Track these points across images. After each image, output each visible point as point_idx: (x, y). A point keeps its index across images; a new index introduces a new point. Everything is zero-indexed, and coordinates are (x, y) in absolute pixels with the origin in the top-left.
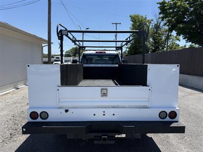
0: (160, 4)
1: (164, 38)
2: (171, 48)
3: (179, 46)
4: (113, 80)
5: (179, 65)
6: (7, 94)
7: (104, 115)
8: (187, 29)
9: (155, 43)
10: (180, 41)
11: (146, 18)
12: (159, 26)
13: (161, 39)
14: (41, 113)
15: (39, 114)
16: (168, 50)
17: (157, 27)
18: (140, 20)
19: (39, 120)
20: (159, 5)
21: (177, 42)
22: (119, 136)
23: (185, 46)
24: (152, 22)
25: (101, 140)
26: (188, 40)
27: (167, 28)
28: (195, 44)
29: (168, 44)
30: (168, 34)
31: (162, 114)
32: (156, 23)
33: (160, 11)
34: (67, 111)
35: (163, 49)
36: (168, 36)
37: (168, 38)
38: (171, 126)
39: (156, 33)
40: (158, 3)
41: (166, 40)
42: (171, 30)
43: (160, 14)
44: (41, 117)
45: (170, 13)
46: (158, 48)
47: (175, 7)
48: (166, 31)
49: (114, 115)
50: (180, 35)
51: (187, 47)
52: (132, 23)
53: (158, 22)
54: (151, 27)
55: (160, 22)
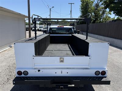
1: (101, 13)
2: (105, 19)
3: (110, 18)
4: (68, 45)
5: (109, 43)
6: (5, 51)
7: (62, 73)
8: (116, 7)
9: (96, 16)
10: (111, 14)
12: (99, 5)
13: (99, 14)
14: (24, 72)
16: (103, 21)
17: (97, 5)
18: (87, 1)
21: (109, 15)
22: (70, 86)
23: (114, 18)
24: (94, 2)
25: (60, 88)
26: (116, 14)
27: (103, 6)
28: (121, 17)
29: (104, 17)
30: (104, 10)
31: (97, 73)
32: (97, 3)
34: (39, 71)
35: (100, 20)
36: (104, 11)
37: (104, 13)
38: (102, 80)
39: (96, 9)
41: (102, 14)
42: (106, 8)
44: (24, 74)
46: (97, 19)
48: (103, 8)
49: (67, 73)
50: (111, 11)
51: (116, 19)
52: (81, 3)
54: (93, 5)
55: (99, 3)
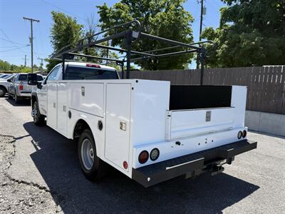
0: (101, 8)
7: (206, 142)
11: (75, 22)
14: (152, 151)
15: (149, 153)
18: (68, 22)
19: (149, 162)
20: (99, 10)
24: (83, 29)
31: (240, 134)
32: (88, 31)
33: (100, 18)
38: (251, 143)
40: (98, 7)
43: (100, 21)
44: (151, 159)
45: (113, 24)
47: (119, 17)
49: (213, 141)
53: (91, 31)
